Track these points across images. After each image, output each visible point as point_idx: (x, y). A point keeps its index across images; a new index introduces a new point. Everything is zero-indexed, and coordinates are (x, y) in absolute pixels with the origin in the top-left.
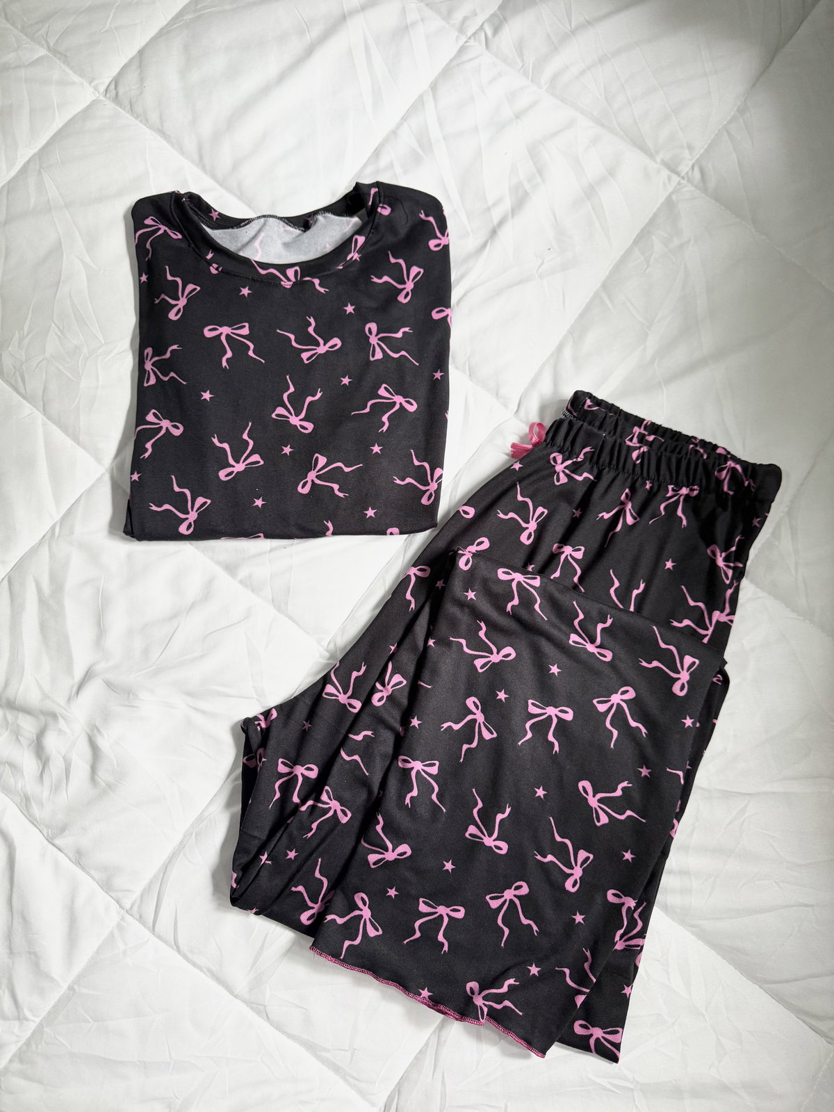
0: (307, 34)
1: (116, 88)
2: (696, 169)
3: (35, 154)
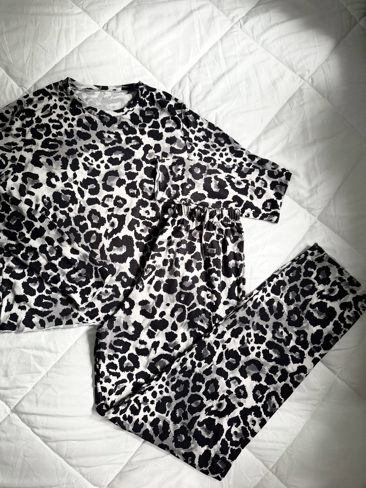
2: (310, 79)
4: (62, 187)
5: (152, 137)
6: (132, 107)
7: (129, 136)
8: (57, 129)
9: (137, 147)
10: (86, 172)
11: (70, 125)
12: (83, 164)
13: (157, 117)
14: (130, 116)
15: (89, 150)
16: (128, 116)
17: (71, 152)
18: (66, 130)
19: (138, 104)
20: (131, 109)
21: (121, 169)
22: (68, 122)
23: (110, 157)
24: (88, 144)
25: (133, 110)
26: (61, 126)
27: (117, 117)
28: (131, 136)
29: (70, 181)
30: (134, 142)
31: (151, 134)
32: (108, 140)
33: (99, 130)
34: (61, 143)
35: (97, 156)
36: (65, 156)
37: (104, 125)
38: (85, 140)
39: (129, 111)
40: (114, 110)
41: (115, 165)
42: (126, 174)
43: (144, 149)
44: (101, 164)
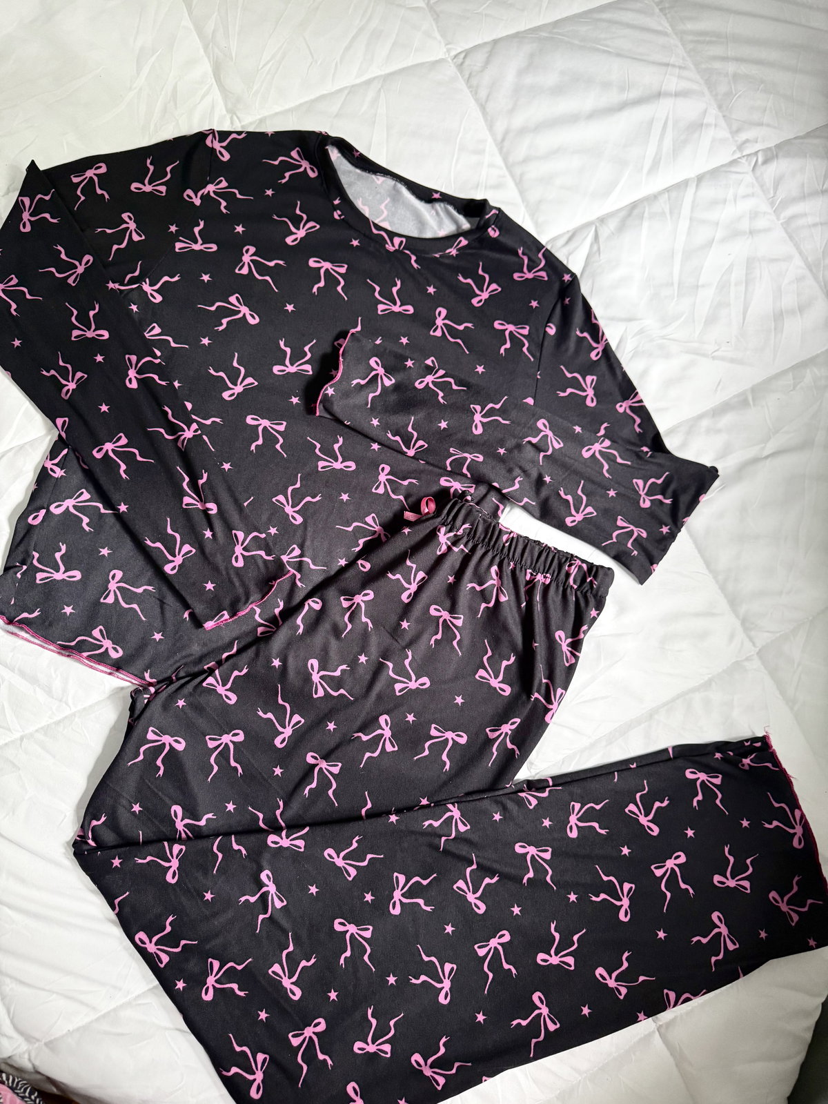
0: (626, 92)
1: (465, 58)
3: (381, 76)
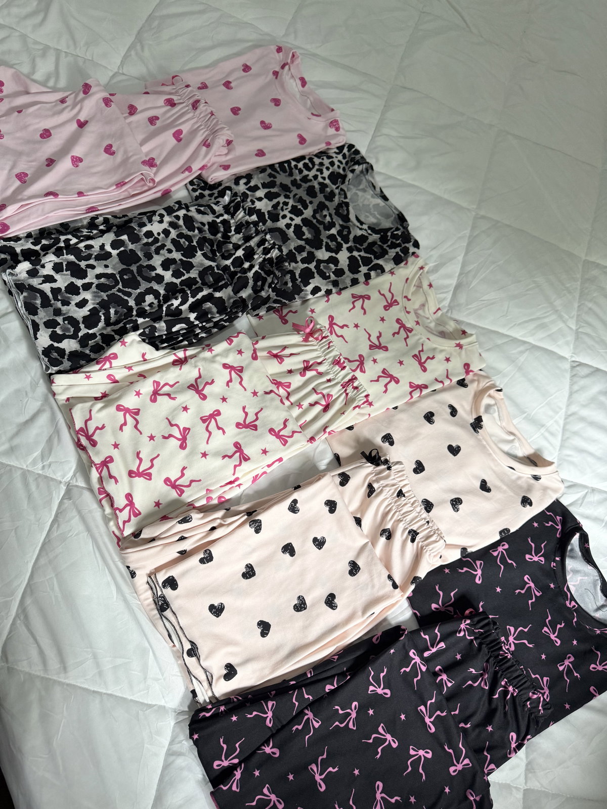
4: (239, 191)
5: (349, 262)
6: (371, 231)
7: (338, 237)
8: (304, 167)
9: (328, 249)
10: (270, 208)
11: (316, 177)
12: (278, 203)
13: (377, 258)
14: (360, 234)
15: (298, 202)
16: (359, 233)
17: (284, 187)
18: (308, 175)
19: (379, 236)
20: (369, 232)
21: (294, 243)
22: (318, 173)
23: (302, 225)
24: (304, 199)
25: (370, 234)
26: (309, 169)
27: (352, 222)
28: (339, 239)
29: (251, 195)
30: (333, 245)
31: (352, 259)
32: (320, 216)
33: (327, 203)
34: (291, 174)
35: (296, 211)
36: (278, 183)
37: (335, 209)
38: (307, 194)
39: (366, 230)
40: (358, 216)
41: (295, 235)
42: (291, 251)
43: (331, 257)
44: (288, 218)
